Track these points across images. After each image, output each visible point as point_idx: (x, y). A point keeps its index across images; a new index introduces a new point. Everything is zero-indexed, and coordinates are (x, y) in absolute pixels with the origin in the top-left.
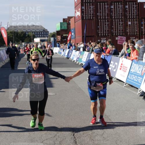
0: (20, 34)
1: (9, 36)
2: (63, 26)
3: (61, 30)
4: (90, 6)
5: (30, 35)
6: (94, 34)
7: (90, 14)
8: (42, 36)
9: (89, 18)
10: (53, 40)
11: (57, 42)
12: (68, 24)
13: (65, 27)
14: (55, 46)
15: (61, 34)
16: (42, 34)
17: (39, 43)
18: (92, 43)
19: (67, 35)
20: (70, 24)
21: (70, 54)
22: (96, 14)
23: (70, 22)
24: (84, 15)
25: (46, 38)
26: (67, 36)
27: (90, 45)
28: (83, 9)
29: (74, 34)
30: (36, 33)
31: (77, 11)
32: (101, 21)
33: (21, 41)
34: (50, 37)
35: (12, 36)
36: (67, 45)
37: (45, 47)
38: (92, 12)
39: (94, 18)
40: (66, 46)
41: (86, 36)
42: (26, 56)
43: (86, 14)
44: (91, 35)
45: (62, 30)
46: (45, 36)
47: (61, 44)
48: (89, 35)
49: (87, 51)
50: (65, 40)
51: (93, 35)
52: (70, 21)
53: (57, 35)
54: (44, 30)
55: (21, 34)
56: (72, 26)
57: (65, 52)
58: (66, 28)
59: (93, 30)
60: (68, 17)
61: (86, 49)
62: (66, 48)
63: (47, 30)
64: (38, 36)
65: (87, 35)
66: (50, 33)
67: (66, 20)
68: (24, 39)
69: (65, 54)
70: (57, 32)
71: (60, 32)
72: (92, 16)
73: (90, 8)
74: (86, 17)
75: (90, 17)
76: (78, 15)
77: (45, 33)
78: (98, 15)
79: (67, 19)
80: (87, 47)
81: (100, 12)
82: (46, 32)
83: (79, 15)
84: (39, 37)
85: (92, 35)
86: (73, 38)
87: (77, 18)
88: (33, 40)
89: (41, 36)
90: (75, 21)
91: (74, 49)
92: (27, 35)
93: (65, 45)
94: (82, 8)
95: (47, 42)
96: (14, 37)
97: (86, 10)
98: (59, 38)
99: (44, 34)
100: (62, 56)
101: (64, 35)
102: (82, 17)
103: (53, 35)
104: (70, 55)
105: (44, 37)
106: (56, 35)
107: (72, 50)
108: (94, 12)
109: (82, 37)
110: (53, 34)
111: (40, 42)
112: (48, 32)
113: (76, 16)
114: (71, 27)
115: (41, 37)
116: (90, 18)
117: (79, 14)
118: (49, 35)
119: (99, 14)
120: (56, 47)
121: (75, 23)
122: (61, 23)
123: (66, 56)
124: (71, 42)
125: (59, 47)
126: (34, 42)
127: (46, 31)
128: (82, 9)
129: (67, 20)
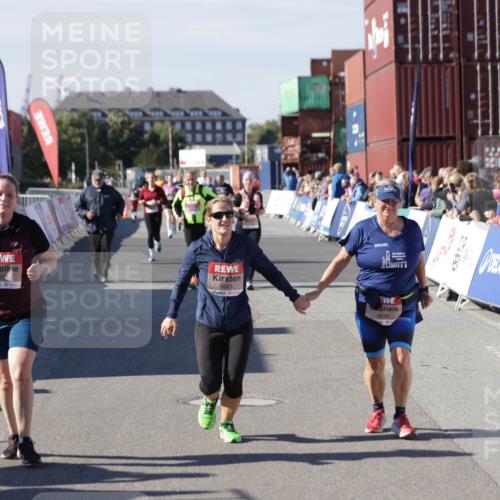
0: (114, 131)
1: (64, 137)
2: (312, 94)
3: (301, 110)
4: (435, 3)
5: (162, 136)
6: (454, 131)
7: (433, 37)
8: (214, 138)
9: (430, 56)
10: (266, 156)
11: (285, 166)
12: (332, 84)
13: (320, 97)
14: (276, 184)
15: (301, 129)
16: (214, 131)
17: (202, 173)
18: (442, 172)
19: (327, 135)
20: (343, 84)
21: (344, 218)
22: (462, 38)
23: (342, 74)
24: (406, 41)
25: (235, 150)
26: (329, 138)
27: (436, 179)
28: (405, 15)
29: (360, 132)
30: (188, 126)
31: (374, 22)
32: (484, 70)
33: (120, 162)
34: (250, 143)
35: (79, 140)
36: (327, 178)
37: (229, 190)
38: (442, 26)
39: (451, 55)
40: (324, 183)
41: (417, 140)
42: (143, 231)
43: (415, 40)
44: (437, 134)
45: (305, 113)
46: (229, 137)
47: (302, 175)
48: (431, 135)
49: (423, 209)
50: (321, 155)
51: (448, 131)
52: (343, 70)
53: (284, 135)
54: (224, 114)
55: (122, 131)
56: (353, 95)
57: (319, 214)
58: (325, 103)
59: (447, 109)
60: (335, 53)
61: (418, 200)
62: (327, 192)
63: (238, 110)
64: (199, 137)
65: (421, 132)
66: (251, 126)
67: (325, 64)
68: (135, 154)
69: (320, 219)
70: (286, 120)
71: (296, 123)
72: (444, 48)
73: (435, 9)
74: (415, 51)
75: (436, 50)
76: (379, 41)
77: (229, 126)
78: (472, 43)
79: (328, 61)
80: (421, 189)
81: (482, 29)
82: (234, 123)
83: (386, 45)
84: (204, 143)
85: (444, 134)
86: (357, 149)
87: (375, 57)
88: (176, 155)
89: (209, 138)
90: (368, 73)
91: (361, 199)
92: (146, 136)
93: (320, 179)
94: (399, 10)
95: (240, 168)
96: (87, 146)
97: (415, 22)
98: (293, 147)
99: (224, 131)
100: (309, 229)
101: (315, 135)
102: (400, 53)
103: (267, 137)
104: (342, 224)
105: (224, 142)
106: (280, 135)
107: (353, 204)
108: (451, 30)
109: (396, 141)
110: (266, 128)
111: (207, 168)
112: (244, 121)
113: (371, 46)
114: (347, 98)
115: (213, 143)
116: (435, 56)
117: (382, 36)
118: (249, 136)
119: (474, 37)
120: (281, 189)
121: (365, 78)
122: (300, 79)
123: (325, 229)
124: (349, 165)
125: (293, 187)
126: (181, 166)
127: (235, 116)
128: (397, 17)
129: (329, 66)
